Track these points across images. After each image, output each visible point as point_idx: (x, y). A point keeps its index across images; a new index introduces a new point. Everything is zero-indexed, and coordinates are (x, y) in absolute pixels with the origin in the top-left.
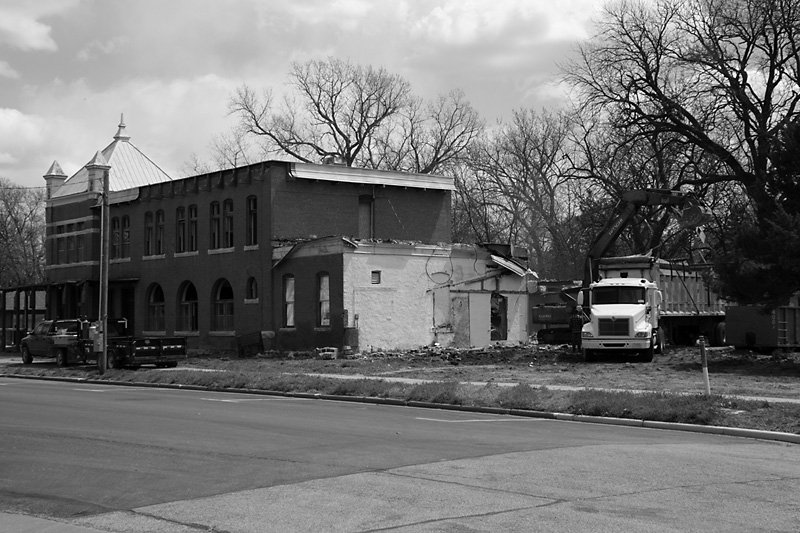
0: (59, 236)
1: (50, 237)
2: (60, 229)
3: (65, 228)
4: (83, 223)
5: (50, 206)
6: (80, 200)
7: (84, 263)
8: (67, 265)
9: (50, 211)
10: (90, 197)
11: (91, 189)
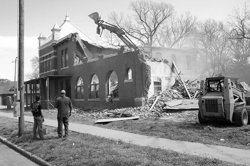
0: (43, 61)
1: (41, 62)
2: (43, 58)
3: (45, 57)
4: (51, 54)
5: (40, 49)
6: (49, 45)
7: (51, 71)
8: (46, 73)
9: (40, 51)
10: (53, 43)
11: (53, 39)
